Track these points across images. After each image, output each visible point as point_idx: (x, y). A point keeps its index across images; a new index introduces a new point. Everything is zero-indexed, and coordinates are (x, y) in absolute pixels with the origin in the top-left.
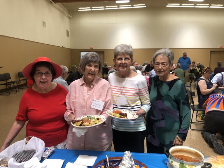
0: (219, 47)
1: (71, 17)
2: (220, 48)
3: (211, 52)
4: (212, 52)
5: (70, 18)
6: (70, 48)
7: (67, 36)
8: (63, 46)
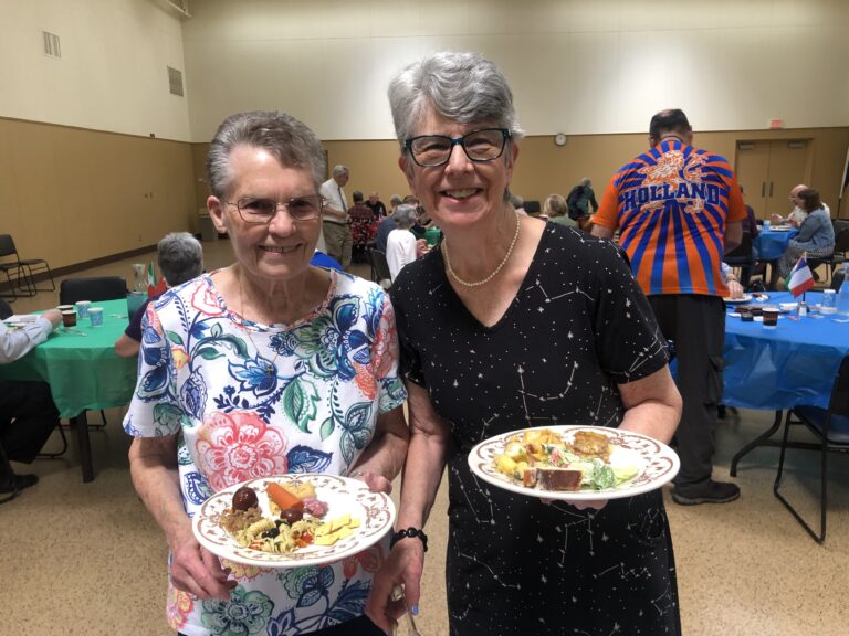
0: (768, 126)
1: (187, 14)
2: (772, 130)
3: (739, 143)
4: (742, 147)
5: (182, 19)
6: (189, 140)
7: (172, 91)
8: (152, 135)
